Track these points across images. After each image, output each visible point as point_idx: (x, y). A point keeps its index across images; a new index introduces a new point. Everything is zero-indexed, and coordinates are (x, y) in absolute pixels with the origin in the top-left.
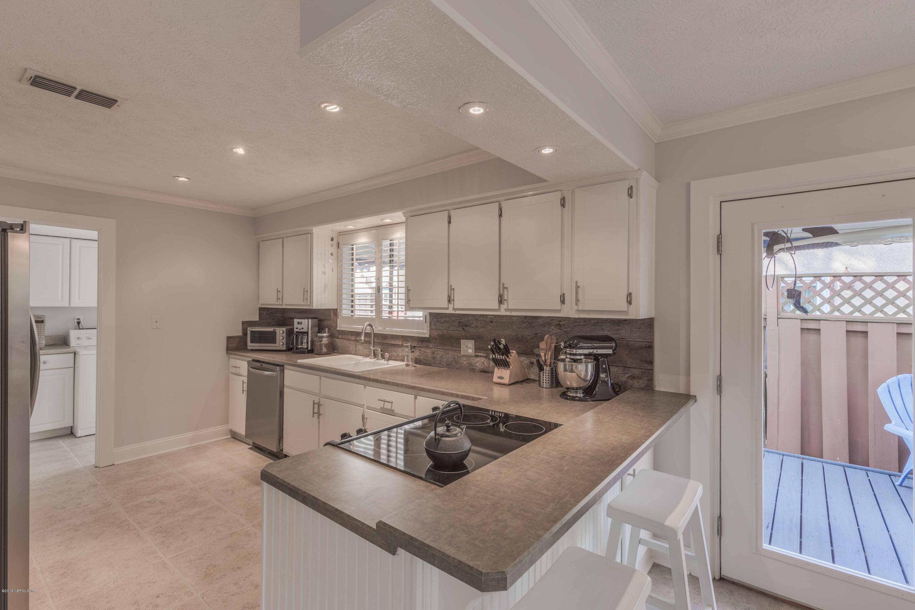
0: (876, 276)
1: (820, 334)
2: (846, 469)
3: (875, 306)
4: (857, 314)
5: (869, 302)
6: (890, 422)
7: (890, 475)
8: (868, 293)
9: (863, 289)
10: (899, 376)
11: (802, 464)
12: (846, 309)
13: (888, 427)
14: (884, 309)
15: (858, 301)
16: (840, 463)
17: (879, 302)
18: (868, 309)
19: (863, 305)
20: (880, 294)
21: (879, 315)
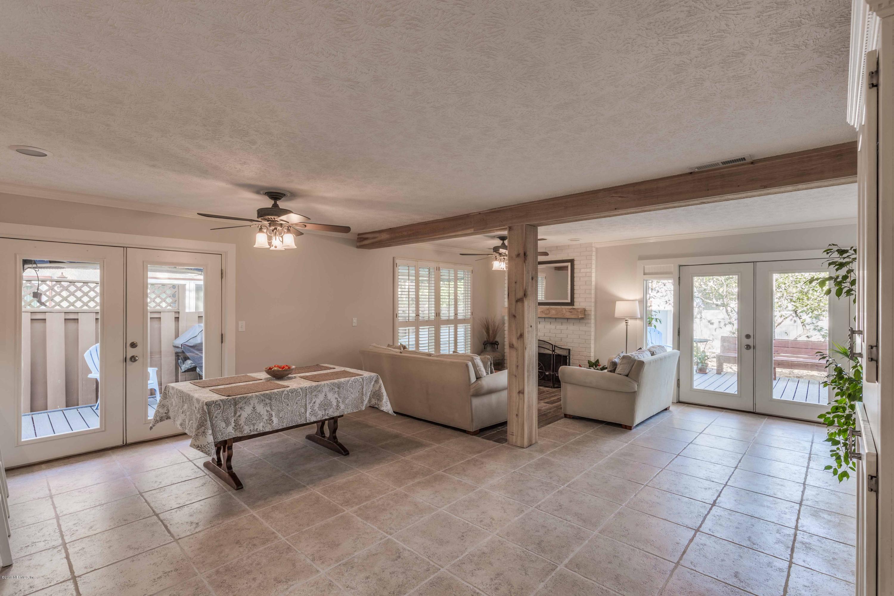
0: (84, 283)
1: (45, 322)
2: (64, 411)
3: (83, 302)
4: (72, 308)
5: (79, 299)
6: (91, 373)
7: (91, 407)
8: (79, 294)
9: (76, 291)
10: (96, 345)
11: (32, 418)
12: (65, 304)
13: (90, 376)
14: (89, 304)
15: (72, 299)
16: (60, 409)
17: (85, 299)
18: (79, 304)
19: (75, 302)
20: (86, 294)
21: (85, 308)
